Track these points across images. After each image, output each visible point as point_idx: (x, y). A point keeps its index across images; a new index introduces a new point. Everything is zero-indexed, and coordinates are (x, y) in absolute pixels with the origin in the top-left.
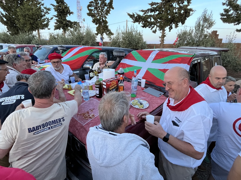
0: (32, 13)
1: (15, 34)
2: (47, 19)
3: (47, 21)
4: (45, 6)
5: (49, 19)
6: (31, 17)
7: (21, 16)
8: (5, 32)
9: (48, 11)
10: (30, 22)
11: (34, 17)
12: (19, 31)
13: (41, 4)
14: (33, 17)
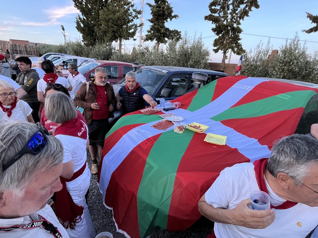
0: (118, 17)
1: (91, 44)
2: (134, 26)
3: (134, 28)
4: (134, 8)
5: (138, 26)
6: (115, 23)
7: (103, 21)
8: (79, 41)
9: (138, 15)
10: (114, 29)
11: (119, 22)
12: (97, 41)
13: (130, 5)
14: (117, 22)
